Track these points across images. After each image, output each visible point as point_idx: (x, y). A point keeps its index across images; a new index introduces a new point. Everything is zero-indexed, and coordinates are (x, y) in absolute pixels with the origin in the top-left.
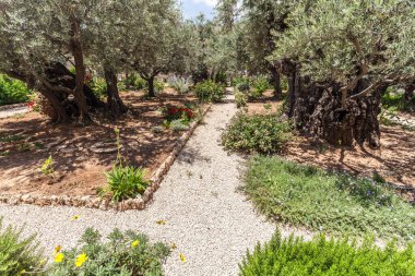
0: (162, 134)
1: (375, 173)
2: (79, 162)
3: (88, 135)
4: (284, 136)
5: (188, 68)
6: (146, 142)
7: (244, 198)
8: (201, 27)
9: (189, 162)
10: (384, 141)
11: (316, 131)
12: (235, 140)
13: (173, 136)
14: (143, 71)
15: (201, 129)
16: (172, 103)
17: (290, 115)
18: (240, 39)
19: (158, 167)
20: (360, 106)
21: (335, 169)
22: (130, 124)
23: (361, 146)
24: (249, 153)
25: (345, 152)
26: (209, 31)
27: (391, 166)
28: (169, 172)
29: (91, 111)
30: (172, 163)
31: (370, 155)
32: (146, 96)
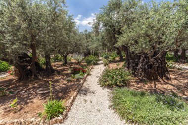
0: (71, 81)
1: (172, 92)
2: (30, 99)
3: (36, 85)
4: (127, 78)
5: (81, 51)
6: (64, 86)
7: (113, 111)
8: (86, 34)
9: (85, 94)
10: (172, 76)
11: (141, 74)
12: (105, 82)
13: (76, 82)
14: (62, 54)
15: (89, 77)
16: (76, 66)
17: (128, 68)
18: (103, 38)
19: (70, 98)
20: (158, 62)
21: (154, 92)
22: (56, 78)
23: (163, 79)
24: (112, 87)
25: (156, 83)
26: (90, 36)
27: (178, 87)
28: (76, 101)
29: (38, 73)
30: (76, 96)
31: (168, 83)
32: (63, 64)
